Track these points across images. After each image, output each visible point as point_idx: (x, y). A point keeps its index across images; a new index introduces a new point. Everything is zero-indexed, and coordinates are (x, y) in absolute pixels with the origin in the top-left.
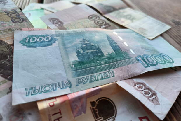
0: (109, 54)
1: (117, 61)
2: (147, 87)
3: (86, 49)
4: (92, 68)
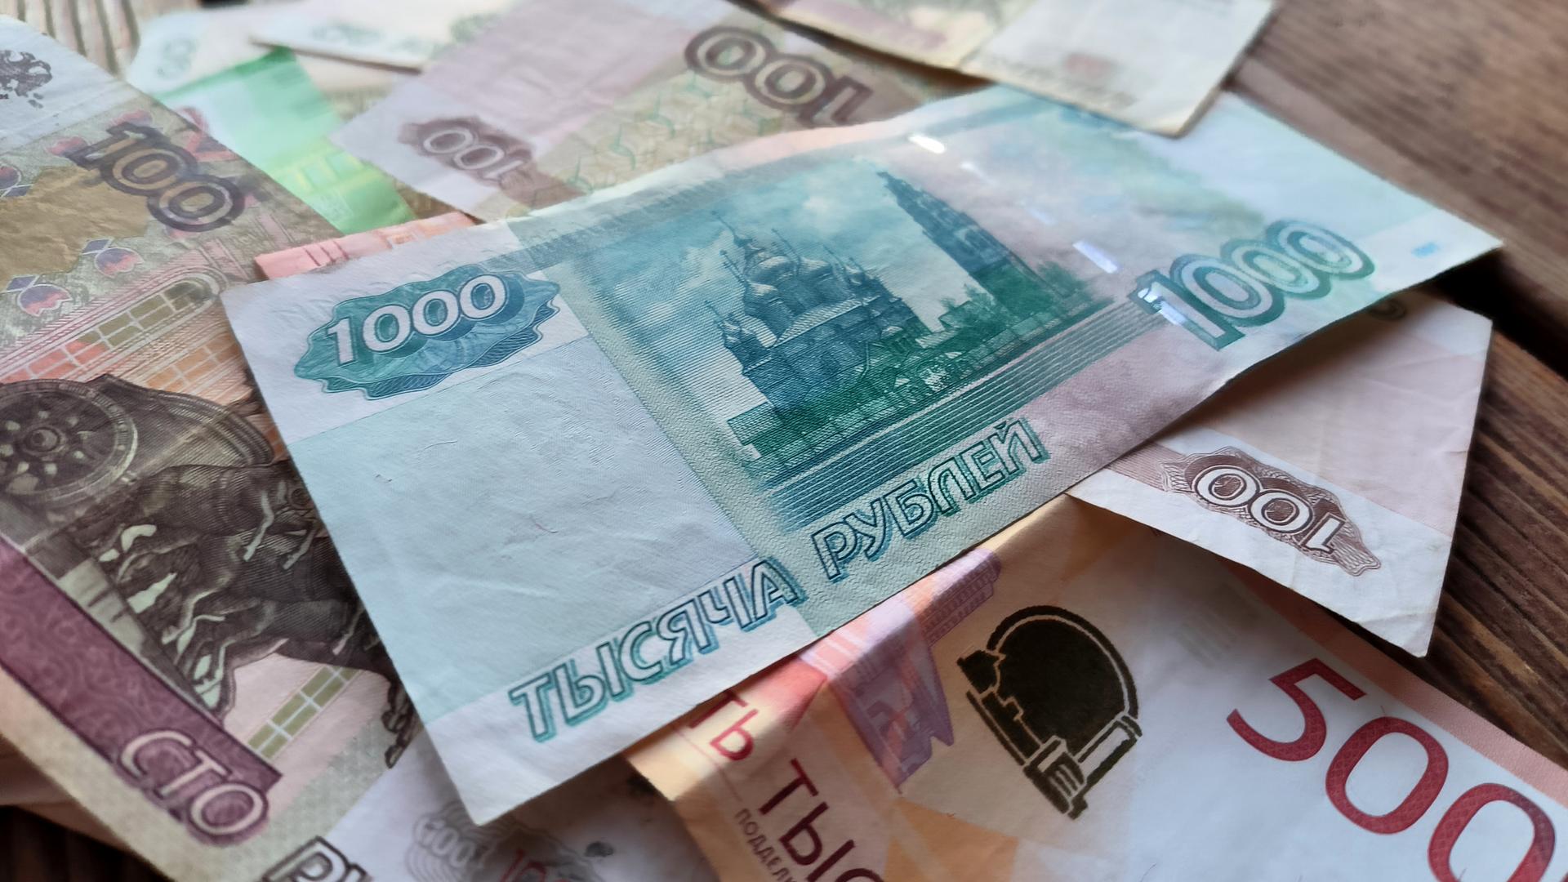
0: (953, 310)
1: (1025, 346)
2: (1268, 474)
3: (785, 310)
4: (882, 433)
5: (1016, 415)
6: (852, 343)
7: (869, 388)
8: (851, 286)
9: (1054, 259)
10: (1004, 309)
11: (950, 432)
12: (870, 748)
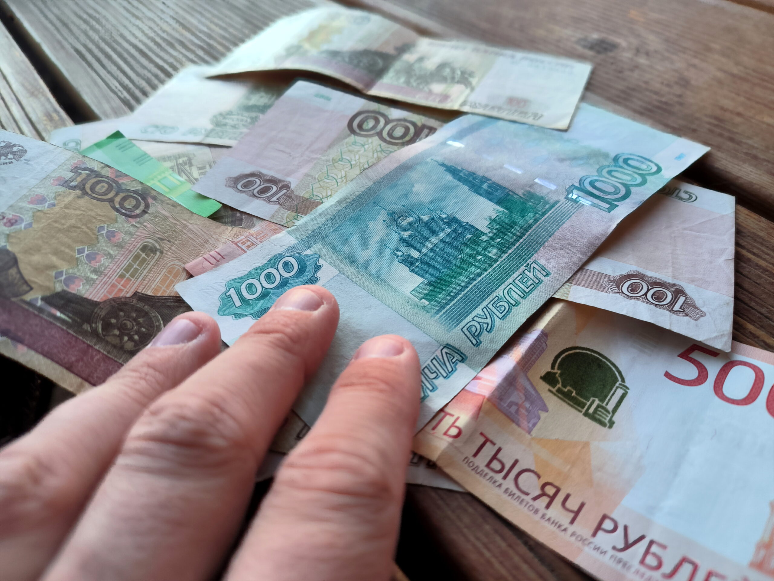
3: (420, 241)
4: (478, 280)
5: (532, 260)
6: (453, 247)
7: (465, 264)
8: (444, 223)
9: (528, 189)
10: (514, 215)
11: (505, 274)
12: (513, 421)
